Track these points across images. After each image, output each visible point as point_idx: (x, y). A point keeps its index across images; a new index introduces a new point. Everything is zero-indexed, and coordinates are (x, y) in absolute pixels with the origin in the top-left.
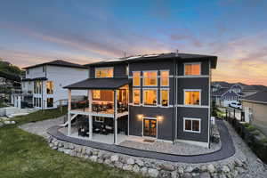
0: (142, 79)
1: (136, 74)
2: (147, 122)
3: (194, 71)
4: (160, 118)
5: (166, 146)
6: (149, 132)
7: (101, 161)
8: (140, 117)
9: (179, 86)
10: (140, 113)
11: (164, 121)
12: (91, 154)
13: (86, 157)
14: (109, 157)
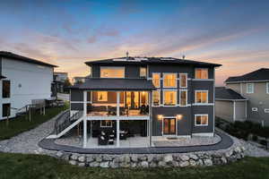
0: (162, 81)
2: (167, 121)
4: (179, 117)
5: (186, 140)
7: (155, 165)
8: (160, 117)
10: (160, 114)
11: (182, 118)
12: (140, 160)
13: (134, 165)
14: (162, 159)
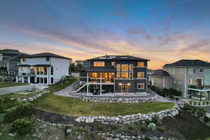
0: (121, 68)
1: (118, 65)
2: (123, 86)
3: (141, 65)
4: (129, 84)
5: (133, 94)
6: (124, 90)
7: (115, 102)
8: (120, 84)
9: (136, 70)
11: (131, 85)
12: (109, 100)
14: (118, 100)
